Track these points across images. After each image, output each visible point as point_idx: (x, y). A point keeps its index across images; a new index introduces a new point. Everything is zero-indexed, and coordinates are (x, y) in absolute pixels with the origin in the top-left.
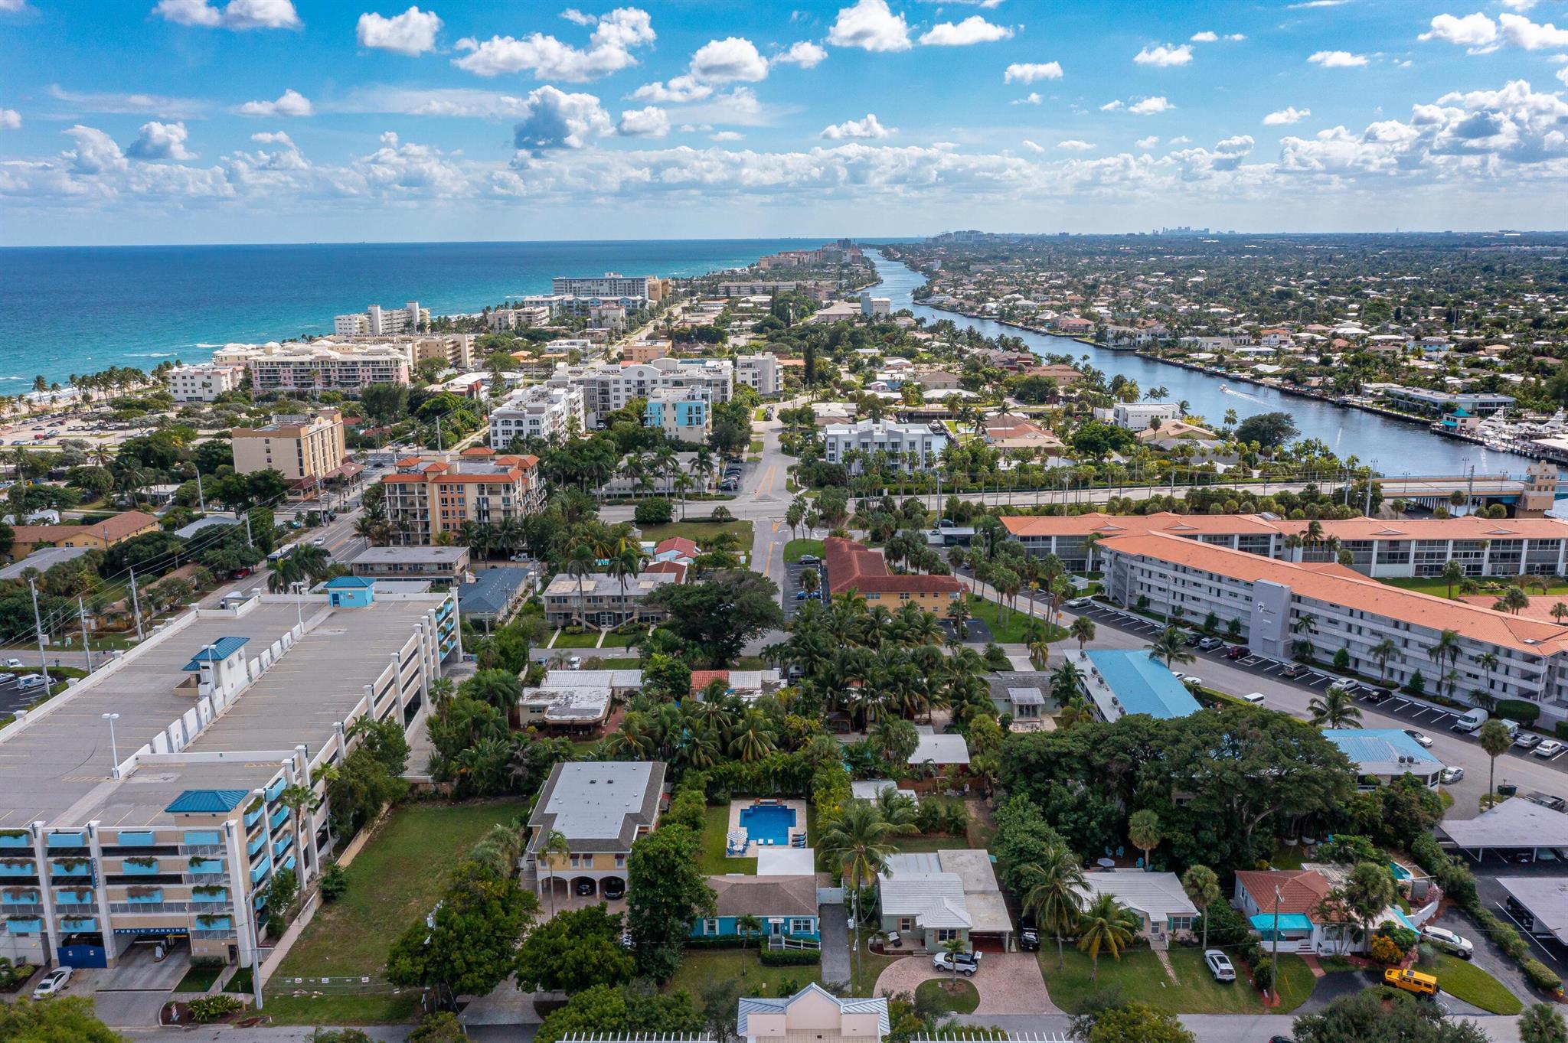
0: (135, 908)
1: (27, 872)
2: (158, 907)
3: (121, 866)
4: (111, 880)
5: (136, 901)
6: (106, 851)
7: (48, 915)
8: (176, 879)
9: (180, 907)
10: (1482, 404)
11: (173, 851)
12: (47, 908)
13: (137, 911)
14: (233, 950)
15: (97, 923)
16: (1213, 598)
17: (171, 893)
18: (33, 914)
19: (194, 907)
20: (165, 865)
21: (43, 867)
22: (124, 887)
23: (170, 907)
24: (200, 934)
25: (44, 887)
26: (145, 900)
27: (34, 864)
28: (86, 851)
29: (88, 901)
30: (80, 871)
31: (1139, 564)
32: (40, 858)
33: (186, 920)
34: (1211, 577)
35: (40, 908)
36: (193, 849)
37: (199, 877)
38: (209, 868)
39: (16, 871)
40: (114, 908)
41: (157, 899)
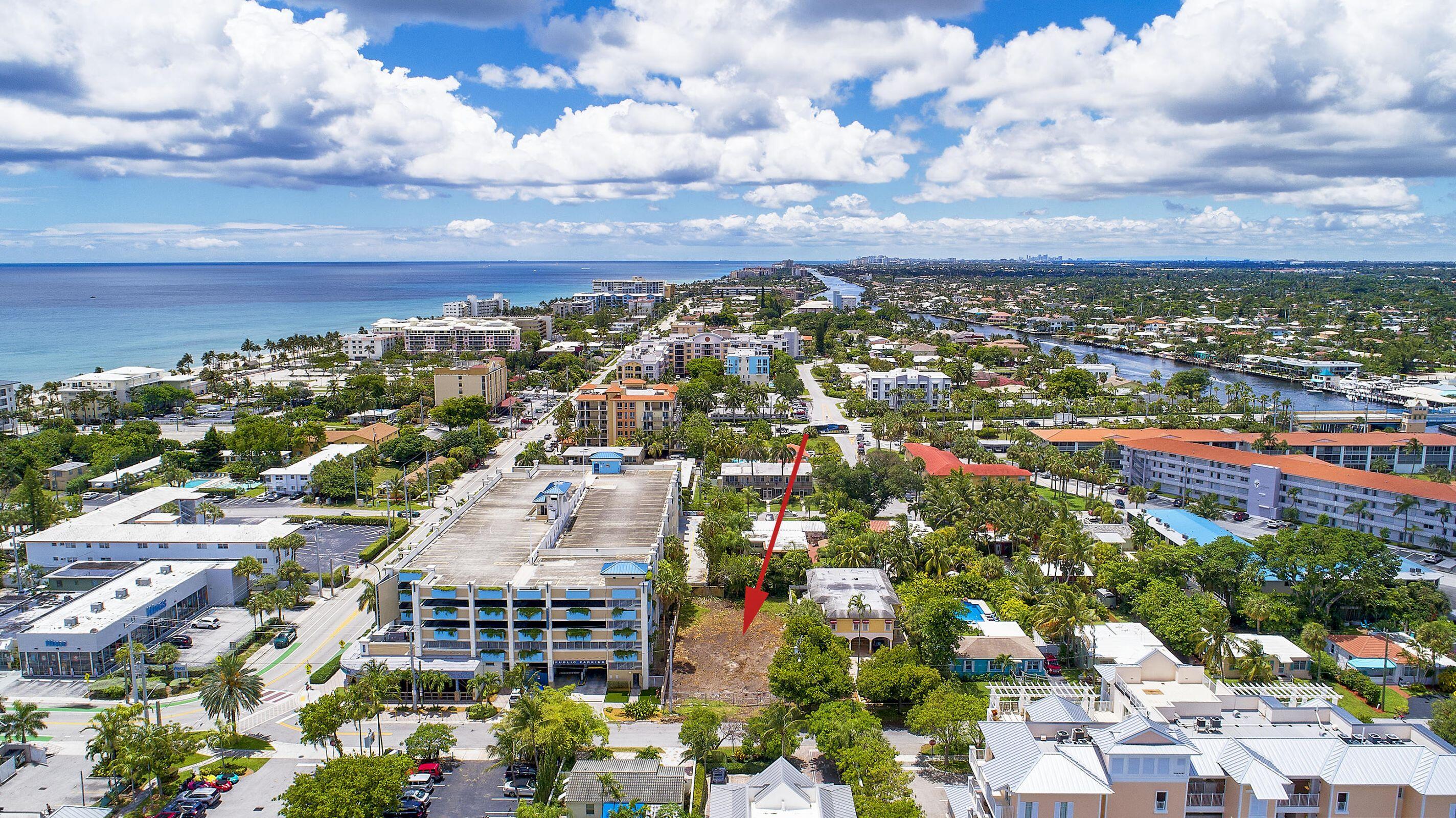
0: (570, 646)
1: (500, 618)
2: (586, 645)
3: (563, 614)
4: (556, 625)
5: (573, 640)
6: (555, 604)
7: (511, 650)
8: (602, 624)
9: (602, 645)
10: (1338, 368)
11: (601, 604)
12: (511, 646)
13: (572, 648)
14: (636, 677)
15: (545, 656)
16: (1214, 480)
17: (598, 636)
18: (499, 650)
19: (612, 645)
20: (596, 614)
21: (510, 614)
22: (565, 630)
23: (595, 645)
24: (613, 666)
25: (510, 629)
26: (580, 639)
27: (505, 612)
28: (543, 603)
29: (539, 639)
30: (537, 618)
31: (1153, 458)
32: (510, 608)
33: (605, 655)
34: (1212, 464)
35: (506, 645)
36: (615, 603)
37: (617, 623)
38: (627, 616)
39: (492, 617)
40: (555, 646)
41: (588, 639)
